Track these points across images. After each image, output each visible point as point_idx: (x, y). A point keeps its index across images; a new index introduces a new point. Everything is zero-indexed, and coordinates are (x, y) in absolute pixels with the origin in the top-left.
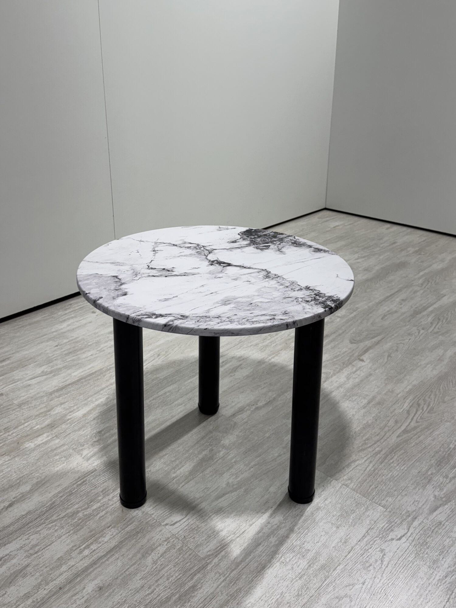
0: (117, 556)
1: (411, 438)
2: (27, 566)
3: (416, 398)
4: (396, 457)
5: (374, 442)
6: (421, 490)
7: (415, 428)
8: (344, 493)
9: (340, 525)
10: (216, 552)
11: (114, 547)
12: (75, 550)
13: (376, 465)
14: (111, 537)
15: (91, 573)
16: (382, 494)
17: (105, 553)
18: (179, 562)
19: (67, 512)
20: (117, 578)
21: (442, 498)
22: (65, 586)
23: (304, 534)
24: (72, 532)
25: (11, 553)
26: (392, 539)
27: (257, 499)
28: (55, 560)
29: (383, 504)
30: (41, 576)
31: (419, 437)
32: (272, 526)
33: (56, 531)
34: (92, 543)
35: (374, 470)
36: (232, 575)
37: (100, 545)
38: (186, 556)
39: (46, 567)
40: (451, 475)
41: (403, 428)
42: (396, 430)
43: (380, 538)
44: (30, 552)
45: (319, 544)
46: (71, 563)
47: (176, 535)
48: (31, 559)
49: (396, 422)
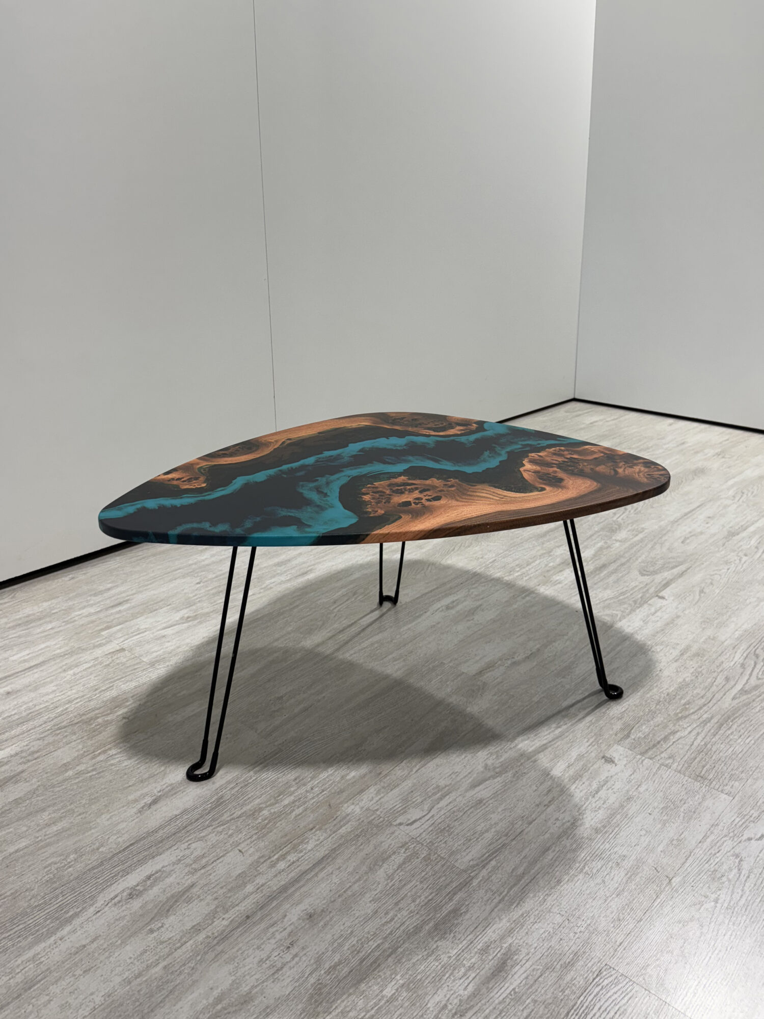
0: (329, 869)
1: (754, 701)
2: (192, 886)
3: (752, 647)
4: (735, 727)
5: (698, 707)
8: (665, 776)
9: (668, 821)
10: (483, 861)
11: (324, 857)
12: (263, 863)
13: (708, 739)
14: (318, 843)
15: (292, 894)
16: (724, 777)
17: (311, 866)
18: (426, 876)
19: (244, 809)
20: (334, 901)
22: (254, 913)
23: (613, 834)
24: (255, 837)
25: (165, 869)
26: (750, 839)
27: (534, 788)
28: (234, 878)
29: (726, 792)
30: (215, 899)
32: (563, 824)
33: (231, 836)
34: (288, 853)
35: (706, 745)
36: (511, 892)
37: (302, 854)
38: (437, 868)
39: (222, 888)
41: (739, 687)
42: (729, 690)
43: (731, 837)
44: (193, 866)
45: (638, 848)
46: (260, 880)
47: (418, 839)
48: (197, 876)
49: (727, 679)
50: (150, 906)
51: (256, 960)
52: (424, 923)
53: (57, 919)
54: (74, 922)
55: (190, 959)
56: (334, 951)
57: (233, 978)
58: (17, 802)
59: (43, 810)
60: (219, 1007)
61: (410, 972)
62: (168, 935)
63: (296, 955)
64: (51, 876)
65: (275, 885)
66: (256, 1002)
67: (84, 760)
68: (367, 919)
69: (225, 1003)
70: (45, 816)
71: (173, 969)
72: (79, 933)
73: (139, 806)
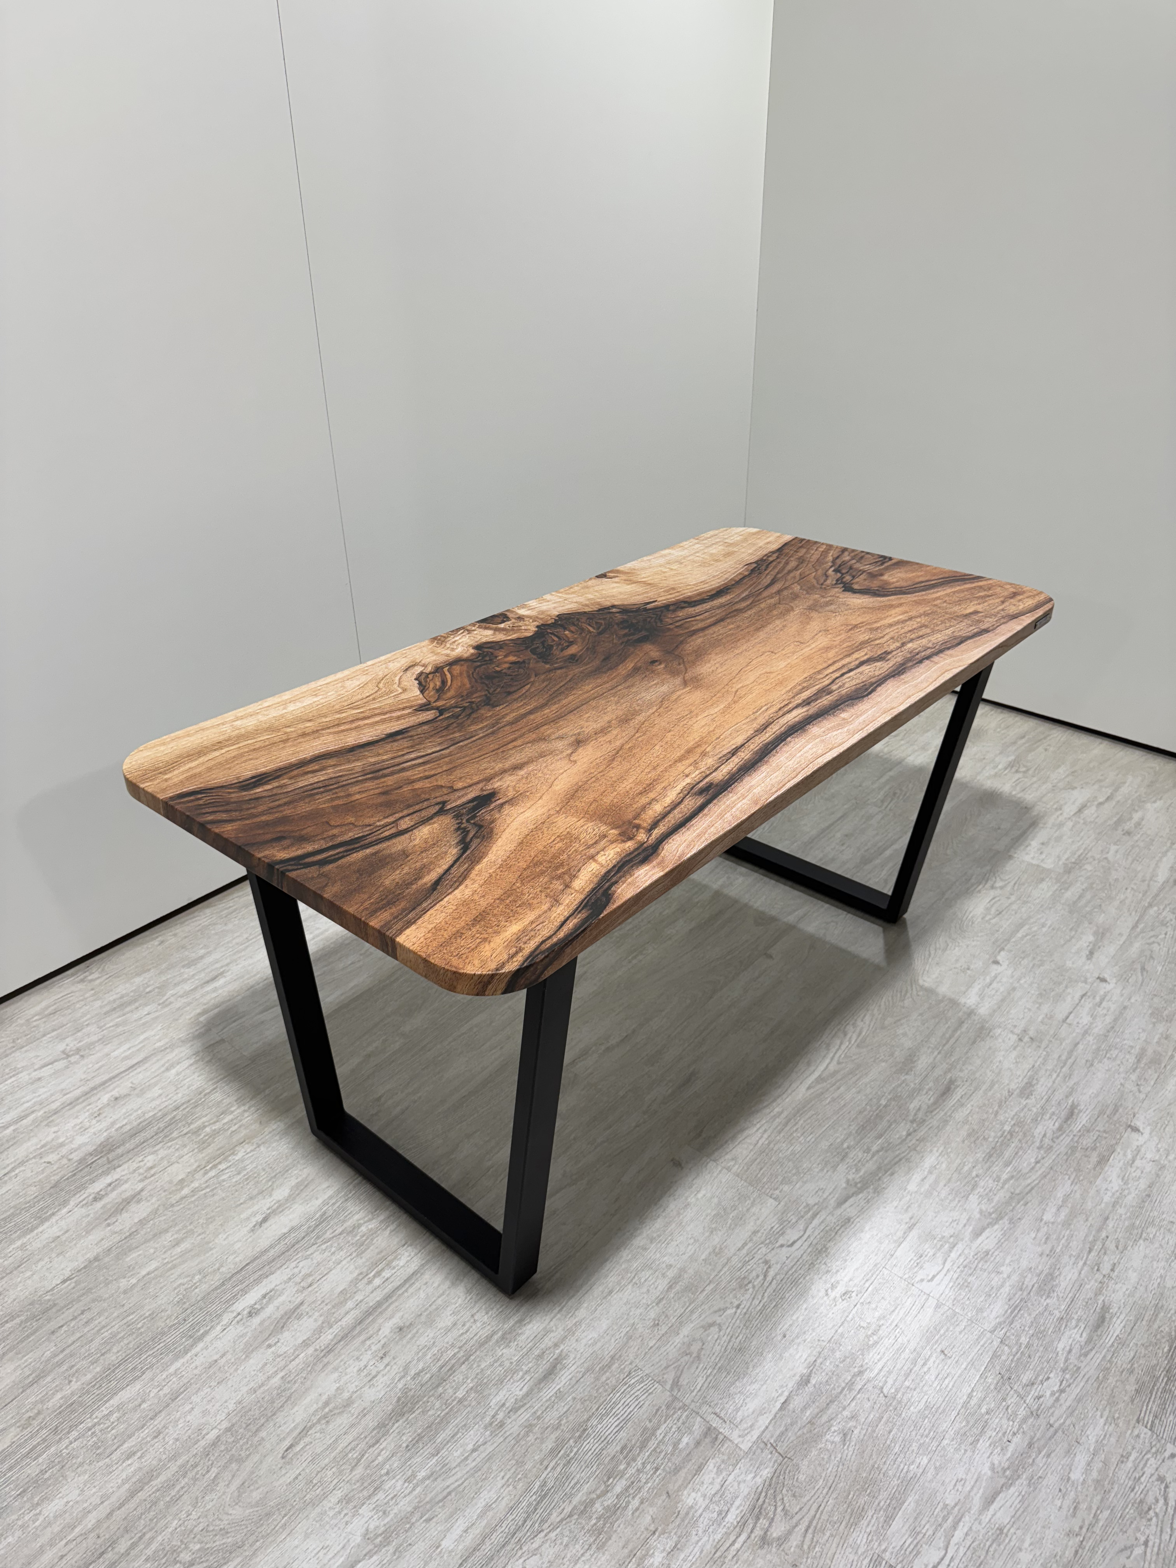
0: (417, 1285)
1: (828, 1091)
2: (302, 1303)
6: (829, 1173)
7: (835, 1073)
8: (724, 1181)
9: (715, 1229)
11: (413, 1273)
12: (361, 1280)
14: (408, 1260)
15: (386, 1309)
16: (776, 1180)
17: (402, 1282)
20: (421, 1315)
21: (856, 1184)
22: (354, 1328)
24: (354, 1254)
26: (782, 1246)
28: (337, 1294)
29: (774, 1196)
30: (321, 1316)
31: (839, 1088)
33: (333, 1254)
34: (383, 1270)
37: (395, 1271)
39: (327, 1304)
40: (875, 1148)
41: (817, 1075)
43: (767, 1244)
44: (302, 1285)
46: (359, 1297)
48: (305, 1294)
50: (266, 1324)
51: (355, 1370)
52: (494, 1333)
53: (191, 1337)
54: (205, 1339)
55: (303, 1369)
56: (419, 1360)
57: (338, 1385)
58: (142, 1222)
59: (166, 1231)
60: (327, 1410)
61: (479, 1377)
62: (284, 1349)
63: (387, 1365)
64: (181, 1296)
65: (373, 1299)
66: (355, 1405)
67: (197, 1176)
68: (448, 1330)
69: (331, 1406)
70: (168, 1237)
71: (289, 1379)
72: (210, 1349)
73: (251, 1225)
